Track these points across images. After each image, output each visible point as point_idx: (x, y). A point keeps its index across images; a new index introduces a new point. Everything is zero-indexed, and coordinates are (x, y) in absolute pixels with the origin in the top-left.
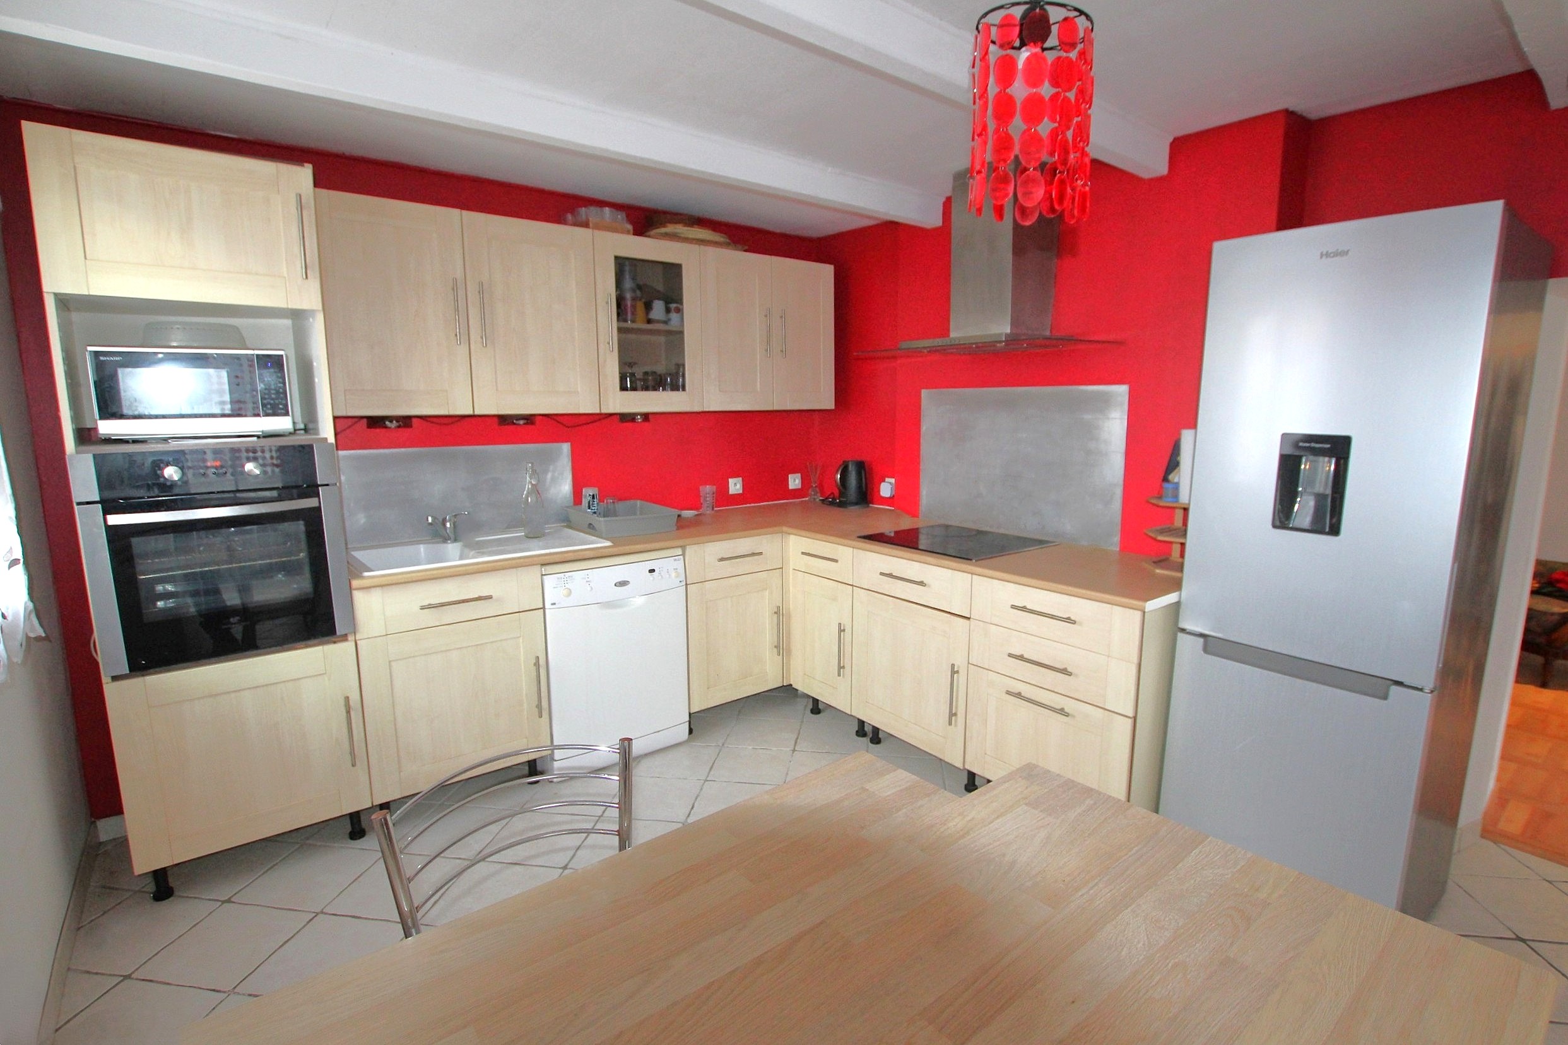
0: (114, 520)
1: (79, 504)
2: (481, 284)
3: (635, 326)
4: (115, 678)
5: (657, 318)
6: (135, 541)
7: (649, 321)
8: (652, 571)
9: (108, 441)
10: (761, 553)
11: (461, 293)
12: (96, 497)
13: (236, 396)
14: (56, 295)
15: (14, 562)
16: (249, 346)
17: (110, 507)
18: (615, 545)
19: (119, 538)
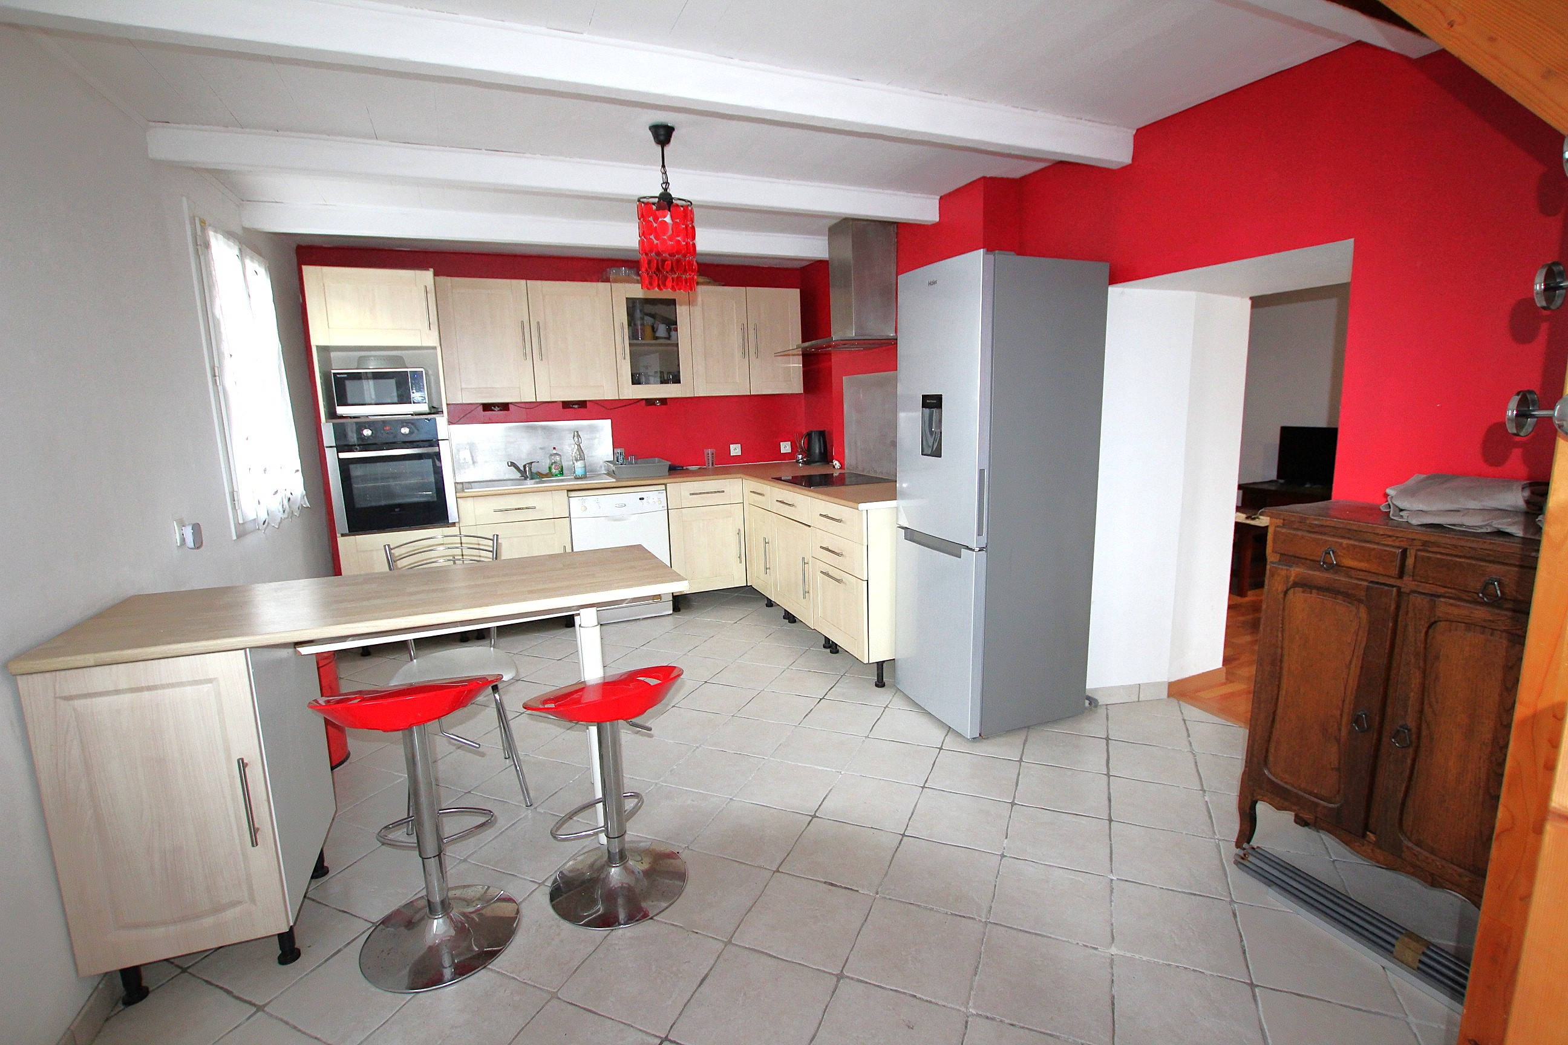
0: (343, 455)
1: (327, 447)
2: (538, 323)
3: (644, 342)
4: (343, 535)
5: (661, 336)
6: (352, 466)
7: (657, 338)
8: (641, 499)
9: (342, 417)
10: (723, 491)
11: (527, 330)
12: (334, 445)
13: (399, 393)
14: (317, 346)
15: (297, 471)
16: (408, 366)
17: (340, 449)
18: (617, 481)
19: (344, 464)
